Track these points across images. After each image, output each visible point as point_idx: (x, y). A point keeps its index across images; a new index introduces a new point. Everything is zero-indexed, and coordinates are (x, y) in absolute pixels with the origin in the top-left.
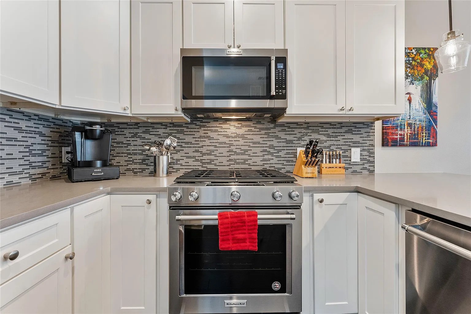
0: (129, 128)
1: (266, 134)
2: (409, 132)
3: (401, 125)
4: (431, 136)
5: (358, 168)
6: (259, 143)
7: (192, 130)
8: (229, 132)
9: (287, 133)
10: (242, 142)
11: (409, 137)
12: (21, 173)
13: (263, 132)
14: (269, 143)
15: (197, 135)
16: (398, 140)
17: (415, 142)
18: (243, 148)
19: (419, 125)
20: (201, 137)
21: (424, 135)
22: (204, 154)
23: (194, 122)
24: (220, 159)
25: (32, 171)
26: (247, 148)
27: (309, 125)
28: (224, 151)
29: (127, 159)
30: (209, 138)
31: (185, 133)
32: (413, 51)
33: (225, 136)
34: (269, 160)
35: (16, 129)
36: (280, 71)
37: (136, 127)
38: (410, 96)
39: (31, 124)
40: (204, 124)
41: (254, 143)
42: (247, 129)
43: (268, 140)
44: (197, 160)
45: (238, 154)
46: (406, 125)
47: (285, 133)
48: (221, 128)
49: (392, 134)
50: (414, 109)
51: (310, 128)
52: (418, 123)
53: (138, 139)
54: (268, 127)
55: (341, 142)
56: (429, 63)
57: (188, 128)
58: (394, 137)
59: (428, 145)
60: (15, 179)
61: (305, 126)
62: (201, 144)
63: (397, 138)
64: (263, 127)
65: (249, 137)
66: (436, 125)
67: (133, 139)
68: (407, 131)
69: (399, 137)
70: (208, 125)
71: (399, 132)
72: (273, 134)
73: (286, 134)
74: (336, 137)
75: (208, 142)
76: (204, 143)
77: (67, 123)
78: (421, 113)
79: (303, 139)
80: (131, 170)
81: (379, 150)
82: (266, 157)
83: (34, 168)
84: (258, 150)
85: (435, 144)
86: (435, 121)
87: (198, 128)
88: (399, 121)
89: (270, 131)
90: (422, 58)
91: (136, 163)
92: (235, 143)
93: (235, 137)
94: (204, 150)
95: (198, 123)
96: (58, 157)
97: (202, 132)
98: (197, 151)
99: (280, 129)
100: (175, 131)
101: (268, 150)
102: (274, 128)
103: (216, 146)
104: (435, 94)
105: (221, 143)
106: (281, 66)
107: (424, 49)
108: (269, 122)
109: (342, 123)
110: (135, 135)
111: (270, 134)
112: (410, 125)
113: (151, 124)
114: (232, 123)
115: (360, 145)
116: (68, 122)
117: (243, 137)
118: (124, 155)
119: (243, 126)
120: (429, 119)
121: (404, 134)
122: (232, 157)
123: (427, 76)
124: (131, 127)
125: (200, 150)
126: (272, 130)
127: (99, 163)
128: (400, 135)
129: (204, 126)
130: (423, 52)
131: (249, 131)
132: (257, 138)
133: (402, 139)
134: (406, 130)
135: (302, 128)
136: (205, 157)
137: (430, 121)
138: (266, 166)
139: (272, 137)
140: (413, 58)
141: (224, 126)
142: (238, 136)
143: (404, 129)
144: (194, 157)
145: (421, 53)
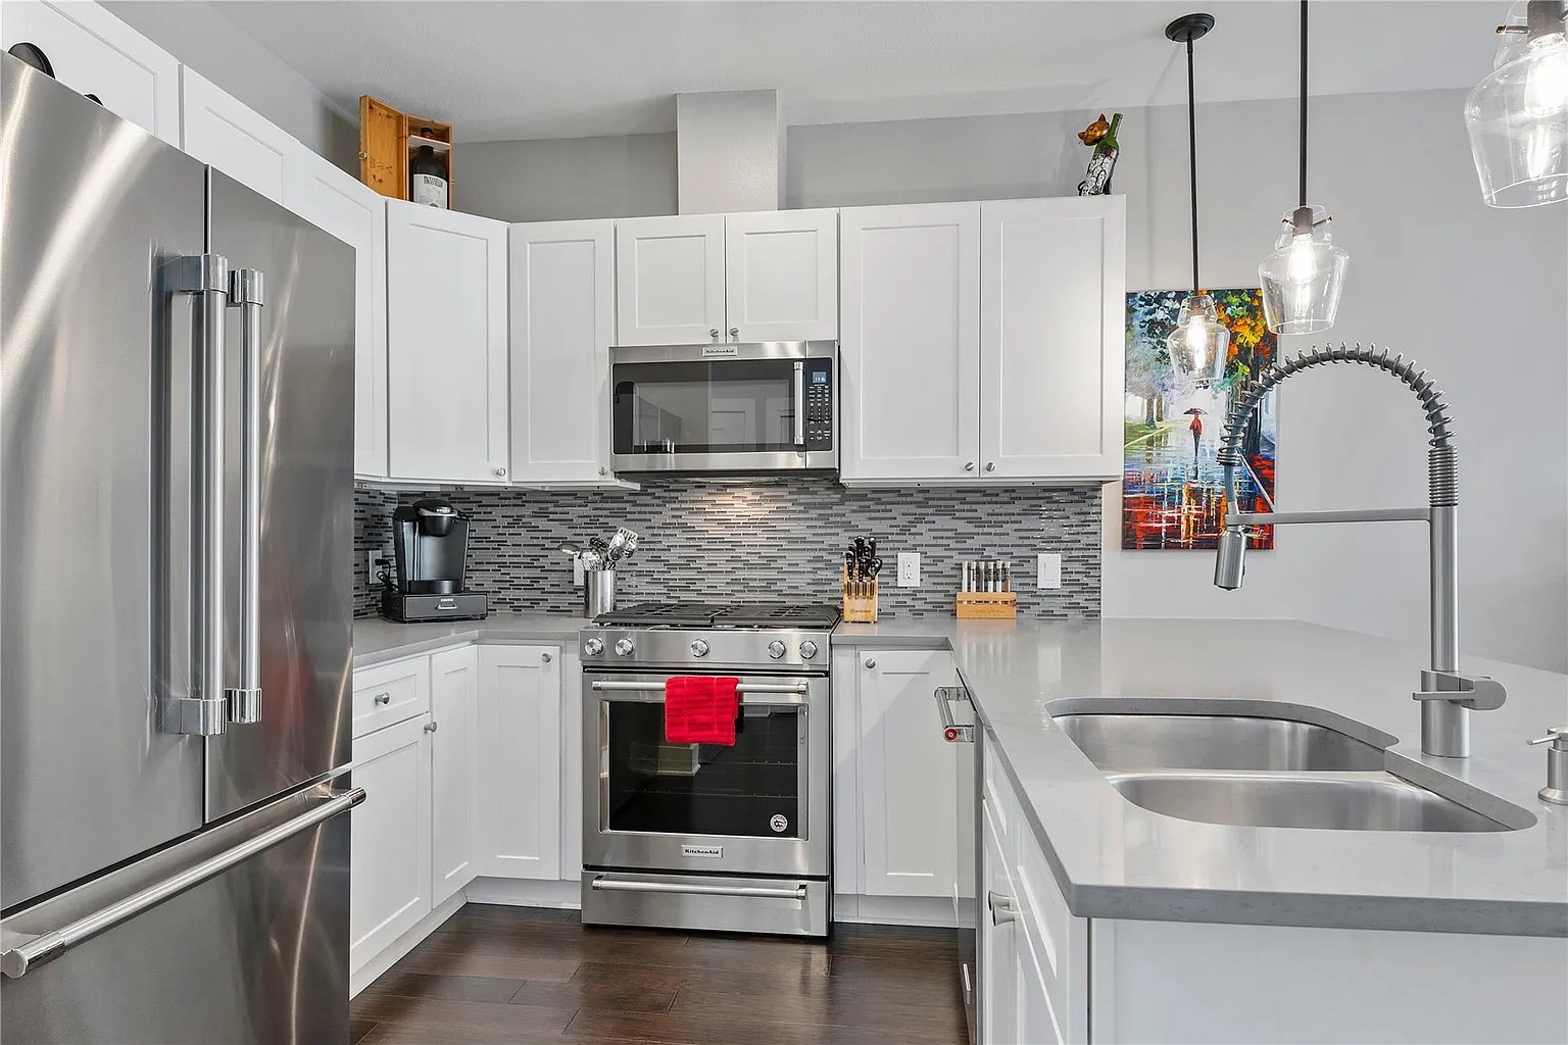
0: (503, 506)
1: (821, 517)
2: (1194, 512)
3: (1171, 494)
5: (1057, 606)
6: (803, 540)
7: (643, 509)
8: (731, 514)
9: (873, 515)
10: (762, 537)
11: (1192, 526)
13: (813, 513)
14: (828, 541)
15: (656, 520)
16: (1163, 534)
17: (1209, 539)
18: (764, 552)
19: (1220, 493)
20: (666, 526)
22: (671, 567)
23: (649, 490)
24: (710, 579)
26: (773, 552)
27: (927, 495)
28: (721, 559)
29: (498, 576)
30: (684, 527)
31: (629, 516)
33: (720, 522)
34: (829, 581)
36: (819, 390)
37: (519, 502)
38: (1197, 420)
40: (672, 495)
41: (792, 540)
42: (773, 506)
43: (825, 534)
44: (656, 582)
45: (753, 567)
46: (1184, 494)
47: (868, 515)
48: (714, 504)
49: (1147, 517)
50: (1208, 452)
51: (930, 503)
52: (1218, 487)
53: (523, 531)
54: (826, 500)
55: (1013, 538)
56: (1252, 329)
57: (634, 503)
58: (1151, 525)
59: (1250, 545)
61: (919, 497)
62: (666, 543)
63: (1161, 528)
64: (812, 501)
65: (780, 525)
66: (1271, 493)
67: (512, 531)
68: (1188, 510)
69: (1164, 524)
70: (681, 496)
71: (1167, 514)
72: (838, 519)
73: (870, 519)
74: (1000, 524)
75: (681, 537)
76: (672, 541)
77: (375, 497)
79: (913, 530)
80: (508, 603)
81: (1113, 557)
82: (821, 574)
84: (801, 558)
85: (1268, 545)
86: (1269, 485)
87: (658, 505)
88: (1165, 484)
89: (828, 512)
90: (1232, 319)
91: (518, 587)
92: (746, 541)
93: (746, 525)
94: (672, 557)
95: (659, 492)
96: (361, 572)
97: (667, 515)
98: (656, 559)
99: (855, 505)
100: (606, 513)
101: (826, 557)
102: (841, 503)
103: (699, 548)
104: (1266, 410)
105: (711, 540)
106: (819, 378)
107: (1238, 292)
108: (828, 488)
109: (1014, 491)
110: (516, 521)
111: (831, 519)
112: (1195, 494)
113: (552, 495)
114: (738, 492)
115: (1064, 546)
116: (378, 496)
117: (763, 524)
118: (490, 567)
119: (765, 499)
120: (1251, 478)
121: (1179, 518)
122: (740, 575)
123: (1245, 363)
124: (507, 502)
125: (664, 556)
126: (837, 509)
127: (446, 586)
128: (1170, 520)
129: (674, 500)
130: (1235, 300)
131: (779, 510)
132: (798, 529)
133: (1174, 532)
134: (1185, 507)
135: (911, 503)
136: (674, 574)
137: (1252, 485)
138: (821, 597)
139: (837, 525)
141: (719, 499)
142: (752, 523)
143: (1180, 503)
144: (650, 573)
145: (1229, 304)
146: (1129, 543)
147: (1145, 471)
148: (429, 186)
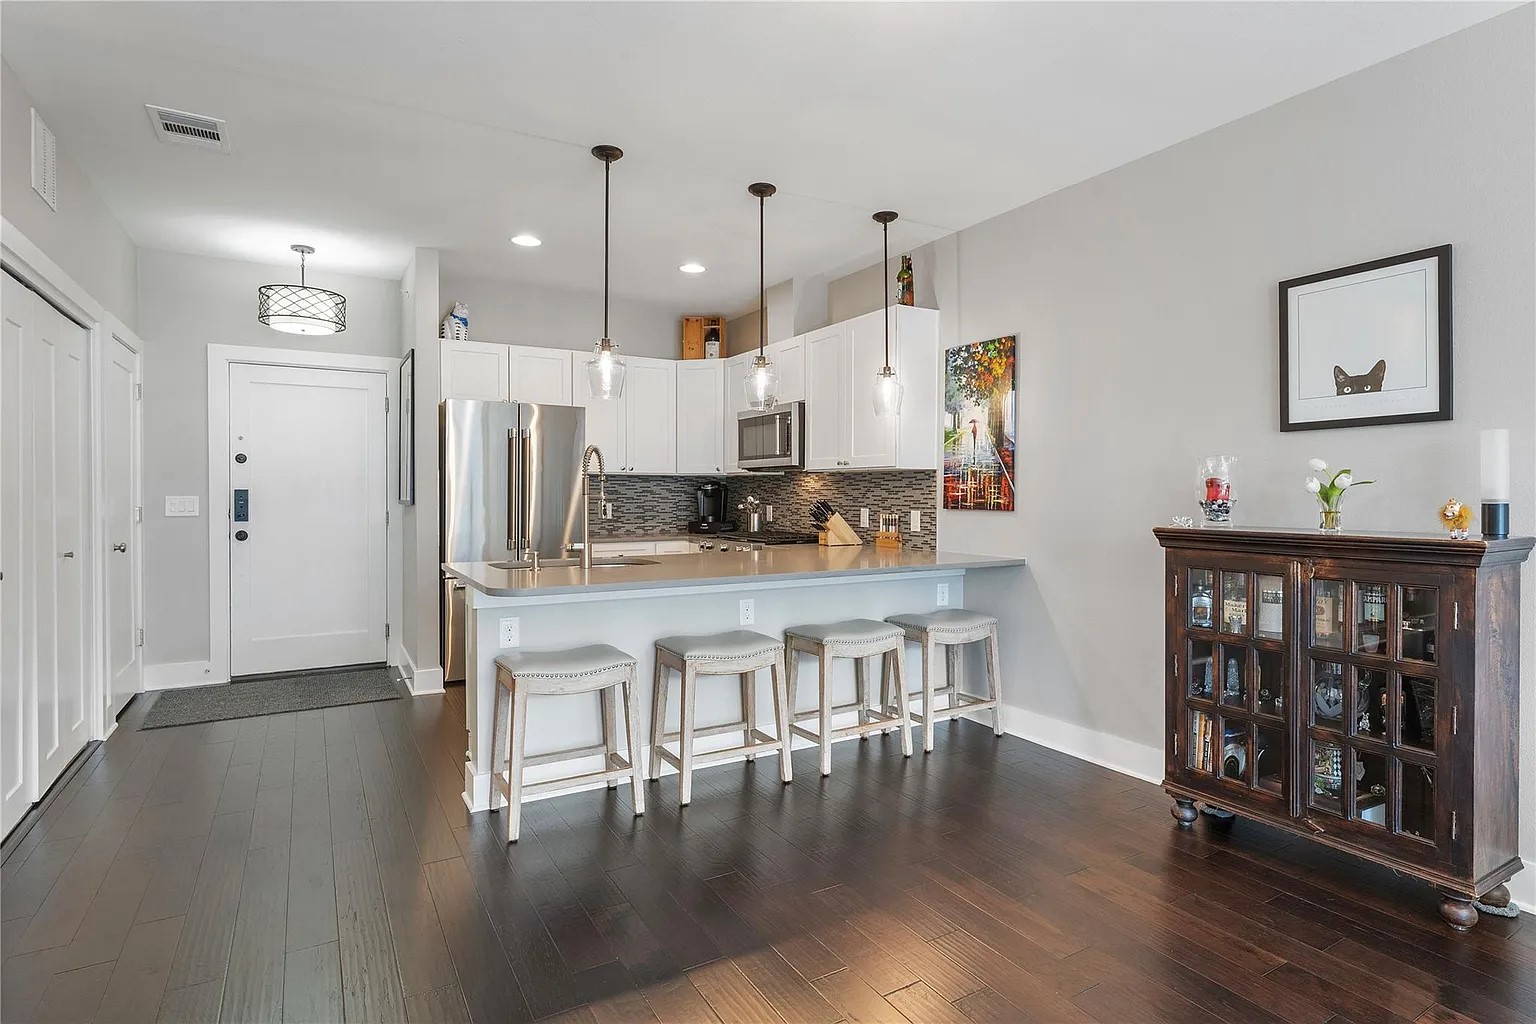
1: (836, 489)
2: (974, 486)
3: (963, 474)
4: (1002, 493)
5: (919, 542)
6: (831, 500)
7: (785, 484)
8: (810, 487)
9: (854, 487)
11: (972, 495)
12: (670, 523)
13: (835, 486)
14: (839, 501)
15: (789, 490)
16: (961, 500)
17: (980, 503)
19: (985, 474)
20: (791, 492)
21: (993, 490)
22: (793, 513)
24: (804, 520)
25: (679, 523)
27: (871, 476)
28: (806, 510)
32: (980, 348)
35: (667, 490)
38: (975, 427)
39: (678, 485)
40: (793, 477)
42: (822, 483)
43: (838, 498)
44: (788, 520)
46: (969, 474)
47: (852, 487)
49: (953, 488)
51: (872, 481)
52: (984, 470)
54: (837, 479)
55: (901, 502)
56: (1000, 365)
58: (955, 494)
59: (998, 507)
60: (667, 528)
63: (959, 496)
66: (1013, 473)
68: (971, 484)
69: (960, 494)
71: (961, 487)
72: (842, 490)
73: (852, 489)
74: (897, 493)
76: (793, 500)
78: (989, 453)
79: (867, 496)
81: (941, 513)
83: (680, 520)
85: (1009, 507)
86: (1011, 468)
87: (789, 482)
88: (961, 468)
89: (839, 485)
90: (990, 359)
93: (814, 493)
97: (791, 487)
99: (847, 482)
102: (843, 481)
107: (993, 342)
111: (840, 490)
112: (974, 473)
114: (812, 476)
115: (921, 506)
117: (819, 492)
119: (819, 479)
120: (999, 463)
121: (967, 489)
123: (997, 388)
126: (842, 484)
127: (710, 519)
128: (963, 491)
129: (793, 480)
130: (991, 347)
133: (964, 499)
134: (969, 482)
135: (867, 481)
136: (794, 517)
137: (1000, 467)
139: (841, 493)
140: (979, 361)
141: (806, 479)
143: (967, 480)
144: (787, 516)
145: (989, 350)
146: (946, 506)
147: (952, 459)
148: (714, 347)
